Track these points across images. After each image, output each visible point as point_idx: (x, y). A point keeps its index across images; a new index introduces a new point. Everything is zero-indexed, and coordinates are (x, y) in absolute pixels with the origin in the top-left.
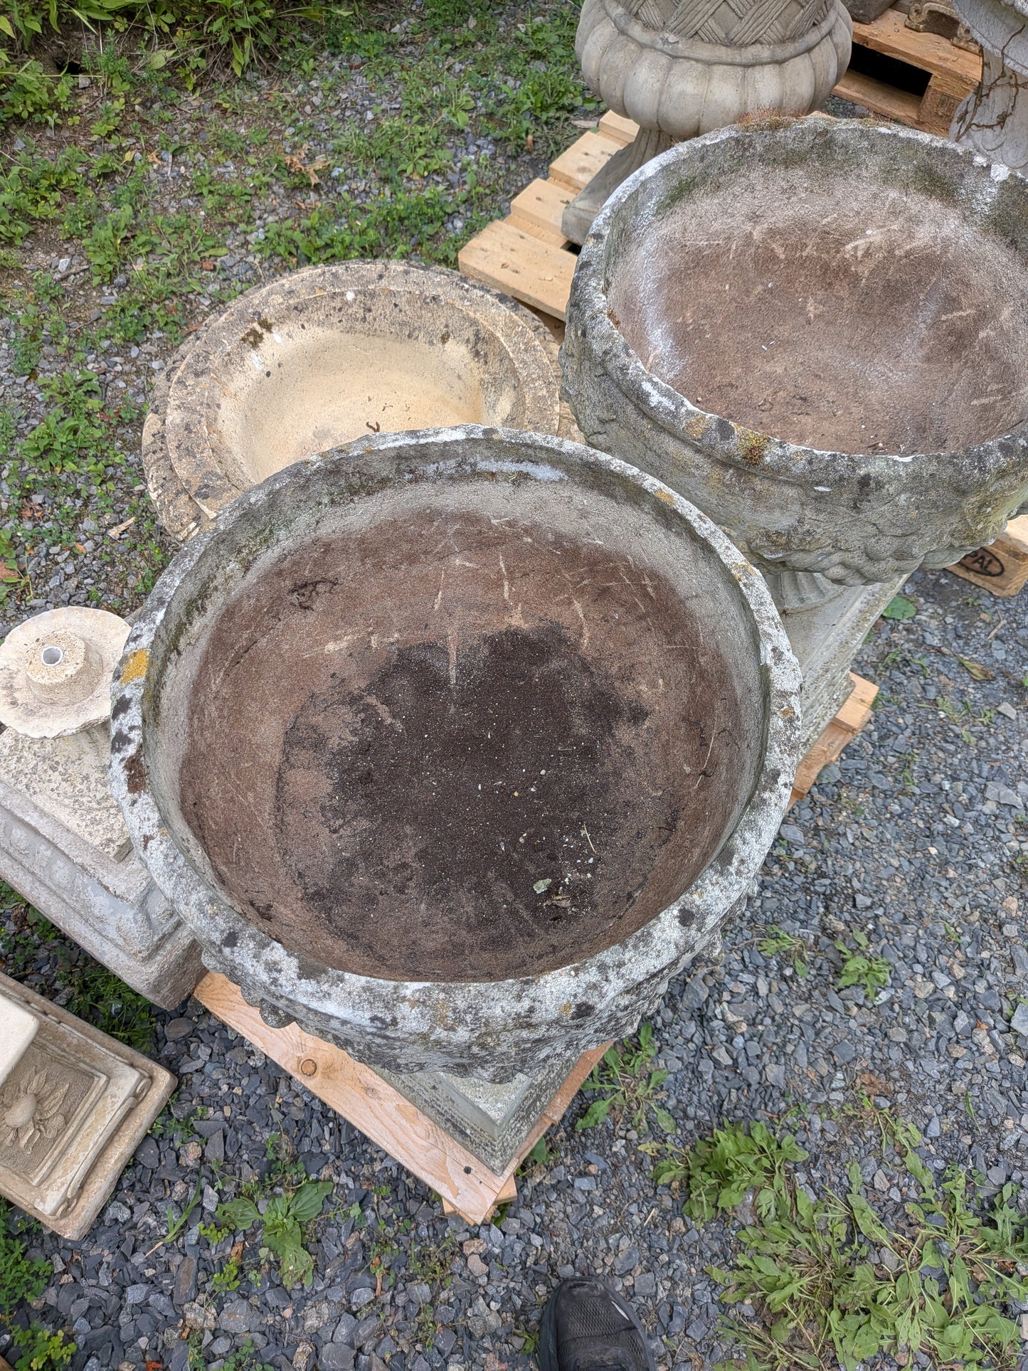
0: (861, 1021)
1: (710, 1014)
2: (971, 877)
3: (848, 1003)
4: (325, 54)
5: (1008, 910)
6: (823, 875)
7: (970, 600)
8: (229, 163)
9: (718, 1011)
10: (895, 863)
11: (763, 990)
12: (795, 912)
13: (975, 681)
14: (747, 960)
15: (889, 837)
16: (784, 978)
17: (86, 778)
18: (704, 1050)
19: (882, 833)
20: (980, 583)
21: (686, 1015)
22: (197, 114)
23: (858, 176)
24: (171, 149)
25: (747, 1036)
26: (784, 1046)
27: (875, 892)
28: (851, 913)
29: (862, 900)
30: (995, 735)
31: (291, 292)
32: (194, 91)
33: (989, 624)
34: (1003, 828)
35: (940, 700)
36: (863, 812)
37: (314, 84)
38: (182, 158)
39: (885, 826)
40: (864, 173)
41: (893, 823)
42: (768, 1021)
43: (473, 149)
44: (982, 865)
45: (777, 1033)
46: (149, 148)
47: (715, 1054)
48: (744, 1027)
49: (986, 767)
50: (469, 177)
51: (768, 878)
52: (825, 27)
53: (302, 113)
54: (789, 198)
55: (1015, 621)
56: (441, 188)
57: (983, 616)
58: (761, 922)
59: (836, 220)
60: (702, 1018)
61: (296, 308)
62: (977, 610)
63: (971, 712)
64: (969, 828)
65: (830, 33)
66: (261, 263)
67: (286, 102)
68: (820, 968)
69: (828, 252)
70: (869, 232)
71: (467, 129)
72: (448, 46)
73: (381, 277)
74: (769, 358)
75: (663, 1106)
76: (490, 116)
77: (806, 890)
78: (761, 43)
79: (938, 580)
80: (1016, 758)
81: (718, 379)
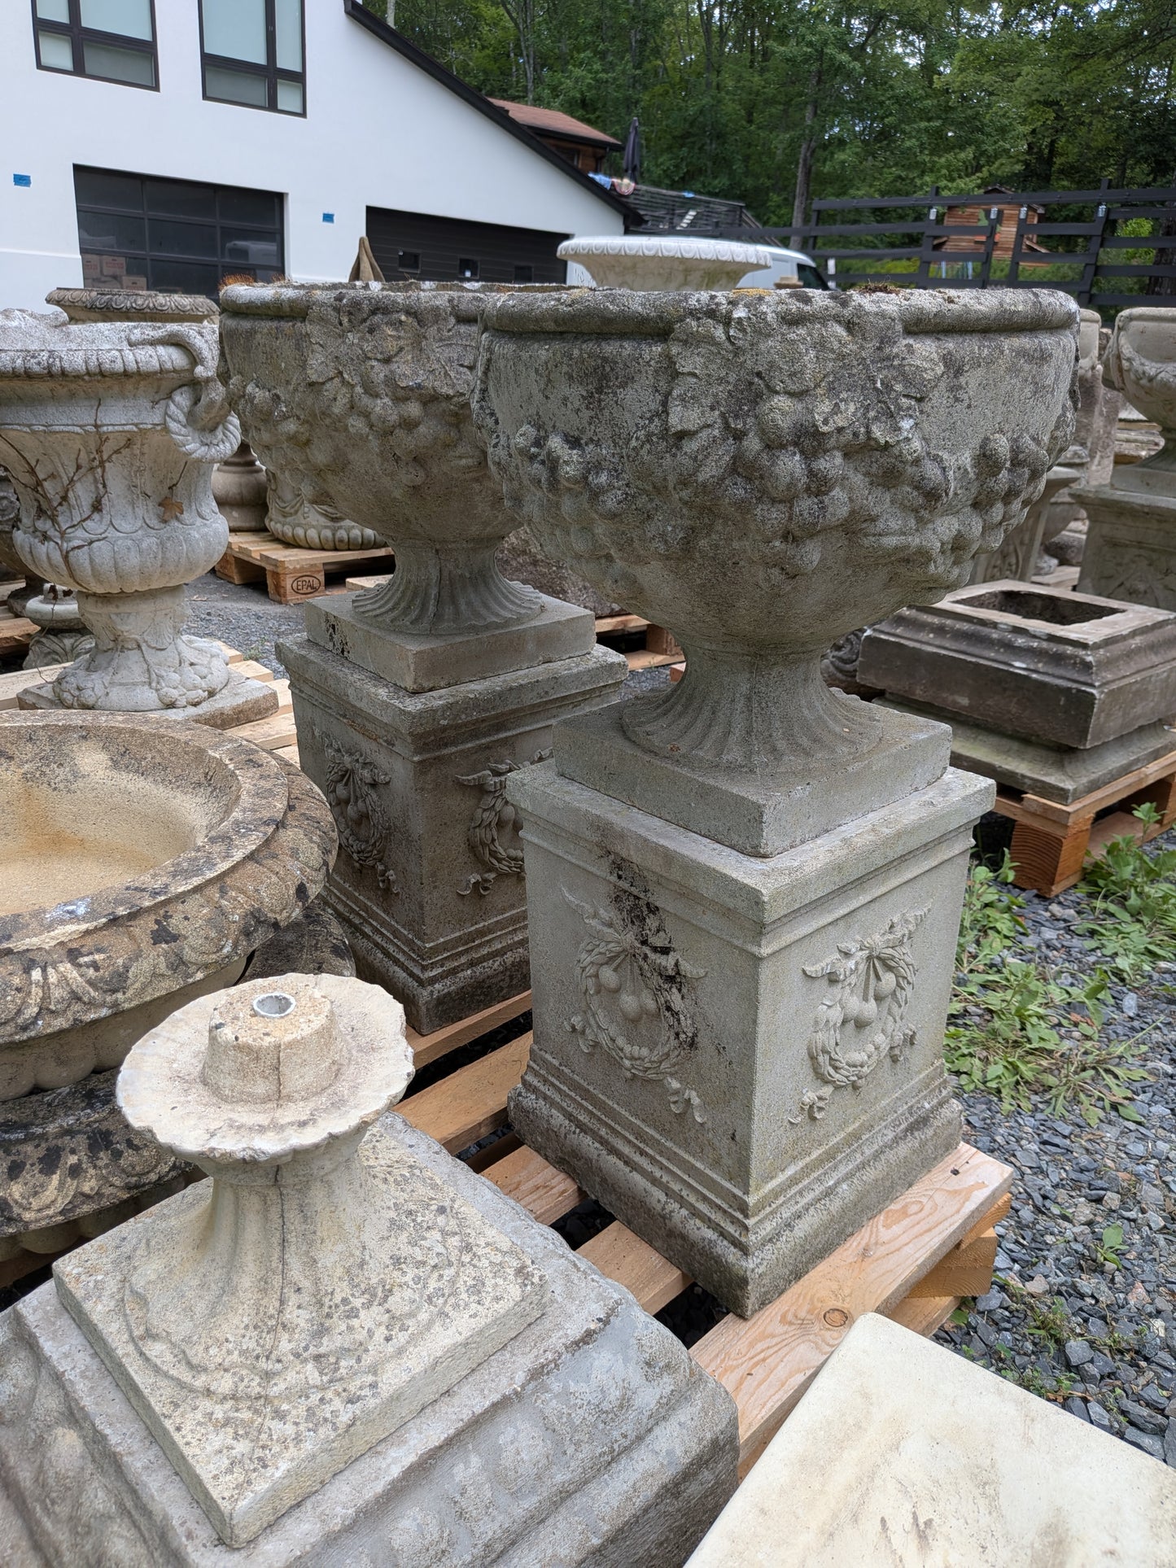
17: (397, 1261)
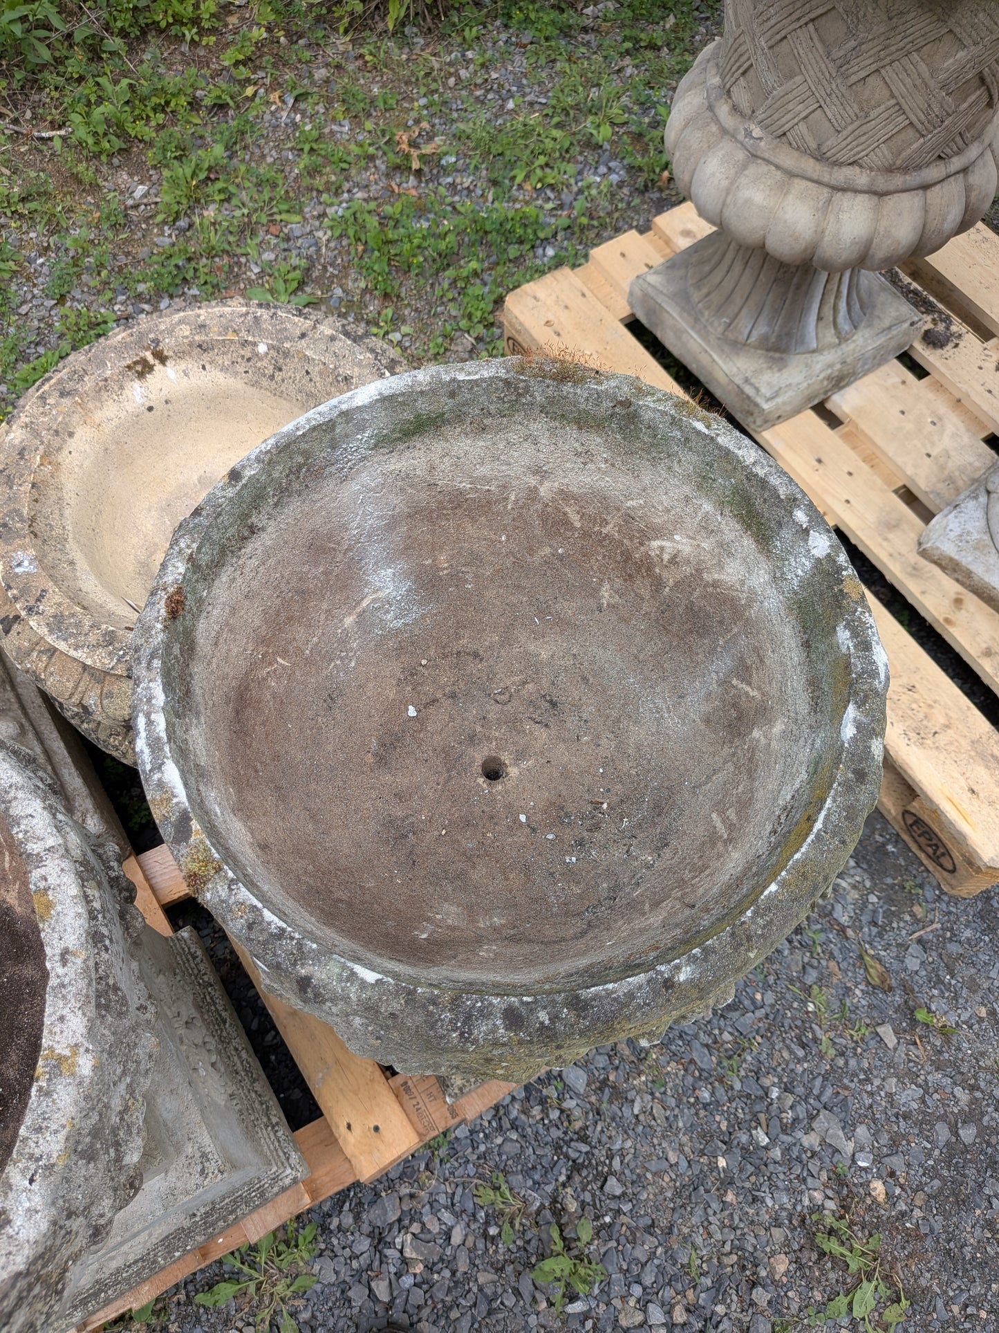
0: (542, 1320)
1: (389, 1239)
2: (751, 1211)
3: (538, 1295)
4: (498, 23)
5: (772, 1272)
6: (584, 1139)
7: (907, 885)
8: (346, 122)
9: (398, 1240)
10: (673, 1158)
11: (457, 1238)
12: (534, 1168)
13: (868, 983)
14: (457, 1198)
15: (681, 1124)
16: (485, 1235)
18: (364, 1276)
19: (676, 1116)
20: (931, 869)
21: (366, 1228)
22: (338, 59)
23: (670, 468)
24: (296, 93)
25: (419, 1279)
26: (450, 1308)
27: (633, 1183)
28: (593, 1195)
29: (614, 1186)
30: (859, 1057)
31: (203, 326)
32: (346, 32)
33: (919, 921)
34: (814, 1171)
35: (815, 989)
36: (665, 1085)
37: (470, 54)
38: (302, 106)
39: (682, 1111)
40: (676, 467)
41: (693, 1111)
42: (447, 1273)
43: (603, 170)
44: (770, 1203)
45: (449, 1290)
46: (276, 85)
47: (373, 1284)
48: (419, 1268)
49: (829, 1092)
50: (580, 204)
51: (523, 1117)
52: (956, 163)
53: (445, 85)
54: (585, 464)
55: (951, 930)
56: (550, 205)
57: (917, 910)
58: (492, 1163)
59: (642, 508)
60: (379, 1240)
61: (200, 346)
62: (912, 899)
63: (846, 1018)
64: (777, 1153)
65: (965, 170)
66: (328, 240)
67: (432, 69)
68: (528, 1242)
69: (631, 539)
70: (677, 537)
71: (606, 146)
72: (628, 45)
73: (303, 336)
74: (538, 636)
75: (293, 1315)
76: (639, 136)
77: (557, 1148)
78: (861, 166)
79: (884, 845)
80: (871, 1094)
81: (464, 642)
